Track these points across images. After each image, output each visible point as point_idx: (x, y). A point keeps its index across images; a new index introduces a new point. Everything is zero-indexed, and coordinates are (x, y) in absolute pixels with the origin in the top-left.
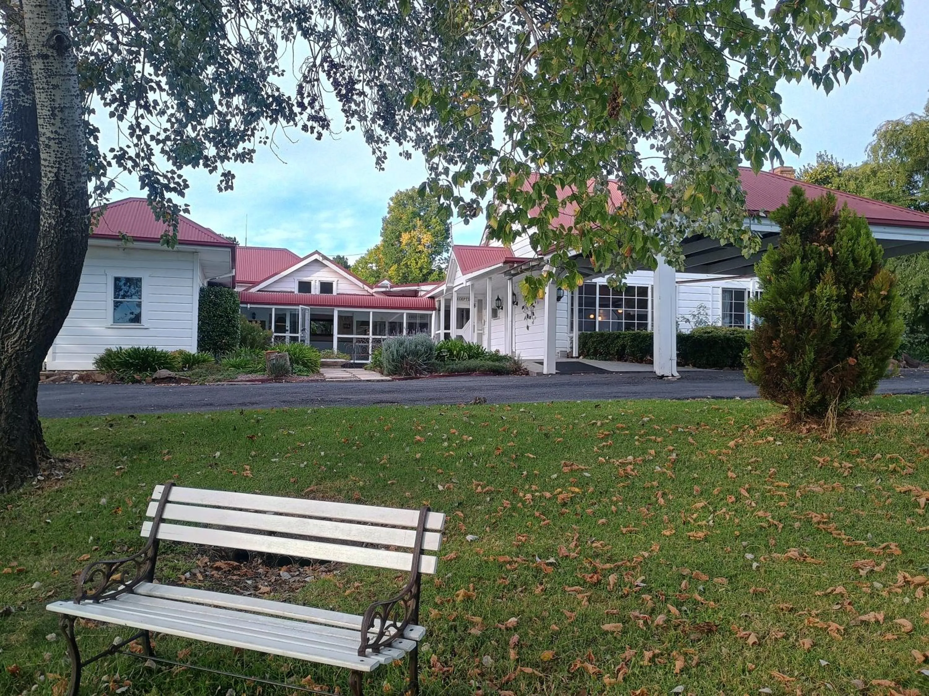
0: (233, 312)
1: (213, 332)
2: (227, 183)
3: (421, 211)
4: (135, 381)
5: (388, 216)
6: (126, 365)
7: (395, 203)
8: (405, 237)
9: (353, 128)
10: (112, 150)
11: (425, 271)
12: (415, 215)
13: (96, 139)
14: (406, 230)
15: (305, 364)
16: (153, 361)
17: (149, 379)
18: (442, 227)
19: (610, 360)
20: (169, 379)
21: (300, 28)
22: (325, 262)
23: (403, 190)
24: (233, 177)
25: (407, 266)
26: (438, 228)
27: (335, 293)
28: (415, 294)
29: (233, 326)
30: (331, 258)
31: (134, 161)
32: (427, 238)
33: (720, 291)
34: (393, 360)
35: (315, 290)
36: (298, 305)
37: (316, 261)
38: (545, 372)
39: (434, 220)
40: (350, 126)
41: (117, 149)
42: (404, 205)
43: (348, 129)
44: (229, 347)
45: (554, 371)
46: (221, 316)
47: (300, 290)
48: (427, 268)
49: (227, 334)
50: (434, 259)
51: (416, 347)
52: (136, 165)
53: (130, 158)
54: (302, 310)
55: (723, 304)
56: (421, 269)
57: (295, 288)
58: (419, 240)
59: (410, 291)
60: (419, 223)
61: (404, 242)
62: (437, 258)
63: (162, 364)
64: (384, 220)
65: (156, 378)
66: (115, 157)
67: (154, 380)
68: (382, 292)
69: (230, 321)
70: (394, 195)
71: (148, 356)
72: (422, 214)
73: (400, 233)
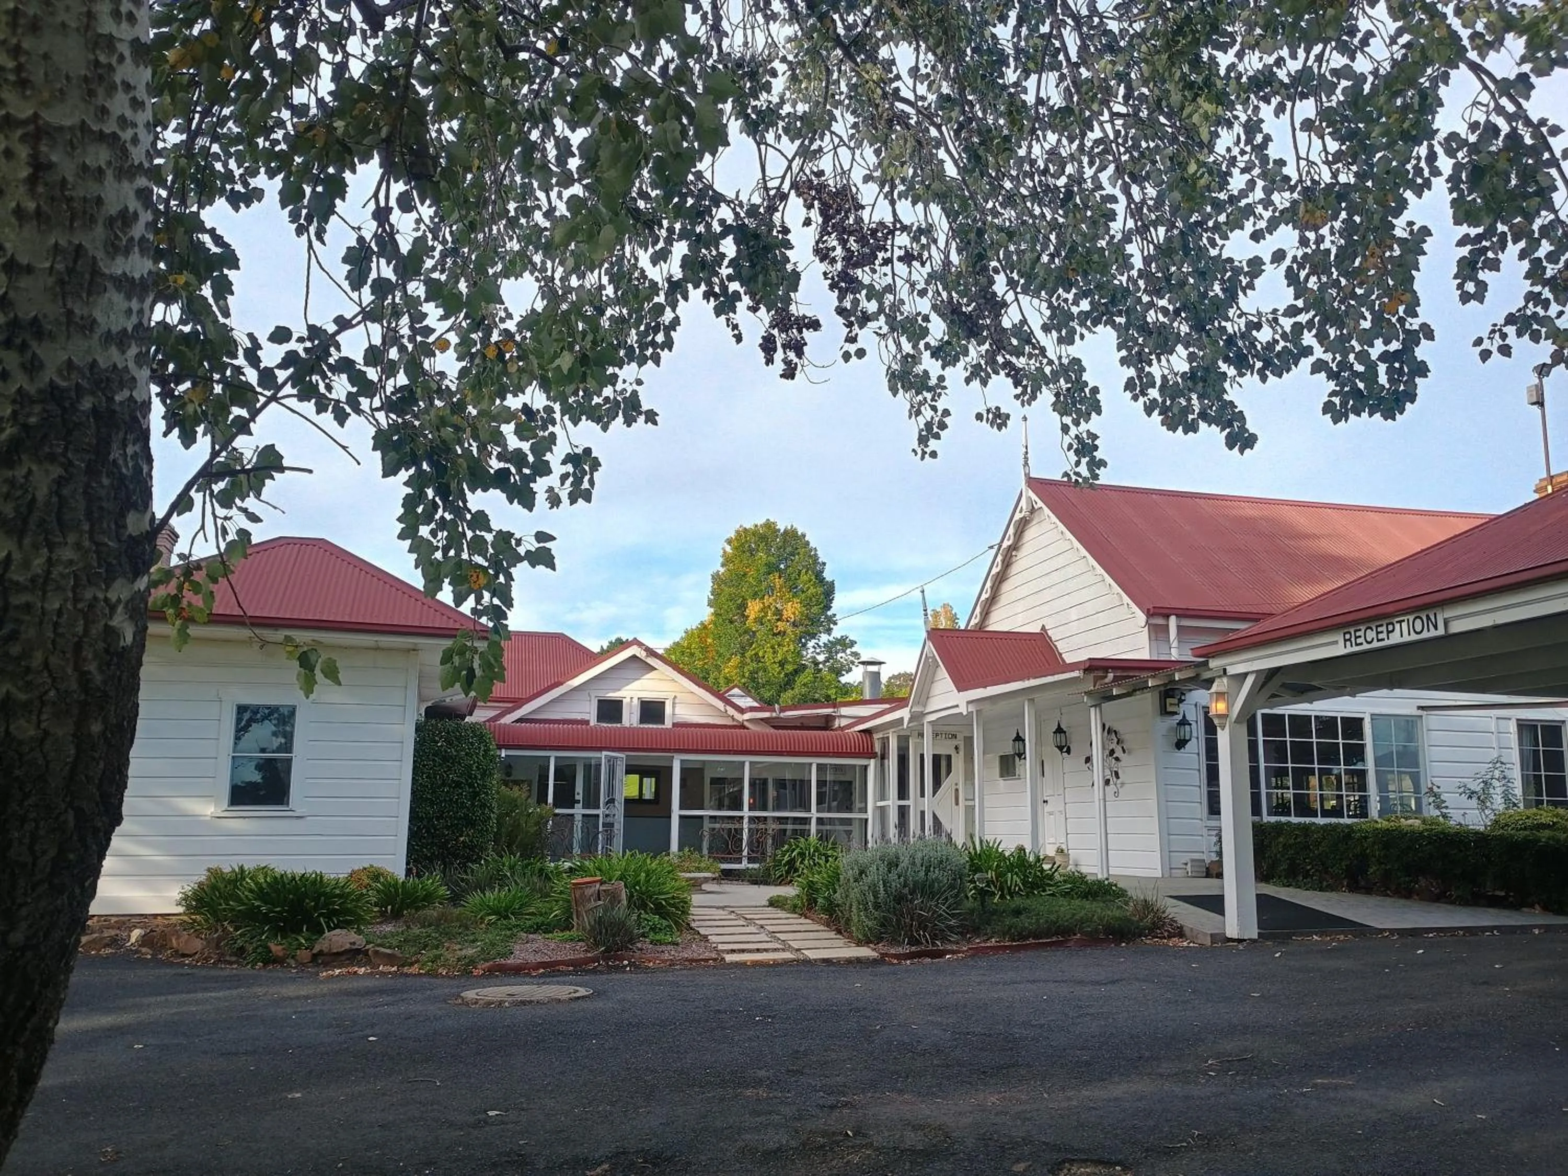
0: (484, 775)
1: (438, 819)
2: (578, 482)
3: (780, 562)
4: (269, 960)
5: (722, 570)
6: (250, 916)
7: (736, 548)
8: (754, 608)
9: (861, 353)
10: (281, 335)
11: (790, 668)
12: (772, 568)
13: (223, 289)
14: (755, 595)
15: (659, 910)
16: (316, 908)
17: (303, 955)
18: (820, 590)
19: (1331, 888)
20: (353, 955)
21: (741, 112)
22: (652, 661)
23: (749, 525)
24: (595, 464)
25: (757, 658)
26: (812, 590)
27: (668, 724)
28: (826, 723)
29: (483, 806)
30: (660, 652)
31: (357, 378)
32: (791, 610)
33: (1513, 727)
34: (877, 906)
35: (631, 717)
36: (600, 749)
37: (634, 658)
38: (1232, 931)
39: (804, 578)
40: (852, 348)
41: (300, 330)
42: (752, 552)
43: (847, 357)
44: (472, 853)
45: (1253, 932)
46: (458, 785)
47: (600, 718)
48: (795, 663)
49: (471, 824)
50: (804, 645)
51: (927, 871)
52: (366, 388)
53: (346, 365)
54: (609, 759)
55: (1521, 752)
56: (782, 664)
57: (588, 711)
58: (778, 613)
59: (818, 716)
60: (778, 582)
61: (752, 617)
62: (811, 644)
63: (335, 913)
64: (716, 577)
65: (321, 953)
66: (290, 359)
67: (315, 957)
68: (762, 719)
69: (478, 794)
70: (732, 535)
71: (305, 896)
72: (782, 566)
73: (744, 599)
